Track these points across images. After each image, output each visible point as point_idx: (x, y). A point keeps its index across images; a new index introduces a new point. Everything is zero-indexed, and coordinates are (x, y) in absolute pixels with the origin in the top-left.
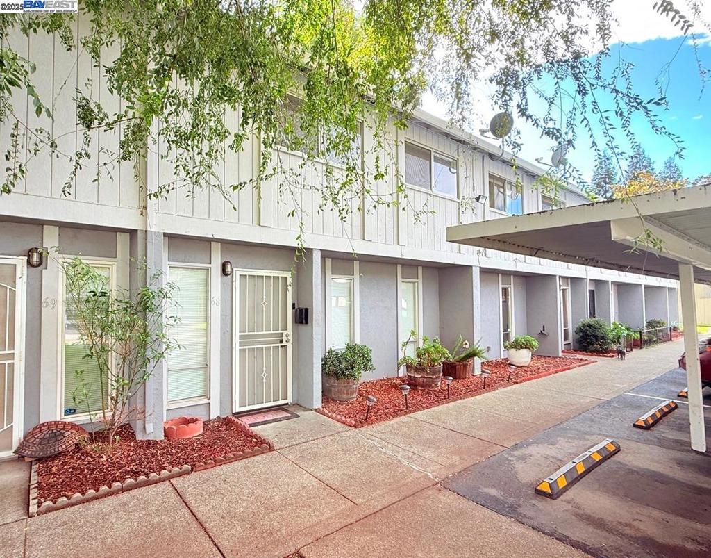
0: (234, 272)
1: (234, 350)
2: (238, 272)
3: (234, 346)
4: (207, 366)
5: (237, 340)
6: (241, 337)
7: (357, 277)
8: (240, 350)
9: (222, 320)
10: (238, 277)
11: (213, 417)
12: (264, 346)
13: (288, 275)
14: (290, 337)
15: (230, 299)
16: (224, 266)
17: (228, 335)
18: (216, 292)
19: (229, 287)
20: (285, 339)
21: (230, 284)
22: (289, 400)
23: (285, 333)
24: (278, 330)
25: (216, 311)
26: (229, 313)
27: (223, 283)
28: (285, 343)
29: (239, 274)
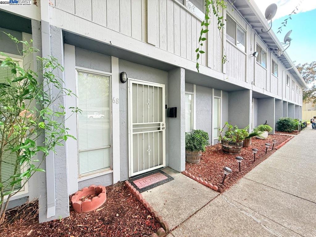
0: (129, 80)
1: (129, 135)
3: (129, 132)
4: (110, 147)
5: (131, 128)
6: (134, 126)
7: (195, 93)
9: (121, 114)
10: (131, 85)
11: (115, 182)
12: (149, 132)
13: (163, 86)
14: (165, 126)
15: (125, 99)
16: (121, 75)
17: (125, 124)
19: (125, 92)
20: (161, 127)
21: (126, 89)
23: (161, 123)
24: (157, 122)
25: (116, 108)
26: (125, 110)
27: (121, 89)
29: (132, 82)
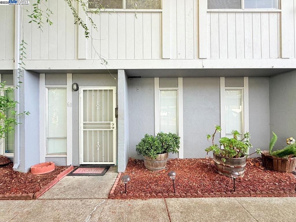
0: (80, 89)
1: (80, 131)
4: (67, 138)
6: (84, 124)
8: (83, 131)
10: (82, 91)
13: (114, 89)
15: (78, 103)
17: (77, 122)
18: (70, 100)
21: (78, 95)
22: (115, 163)
24: (108, 121)
25: (70, 110)
26: (78, 111)
28: (111, 129)
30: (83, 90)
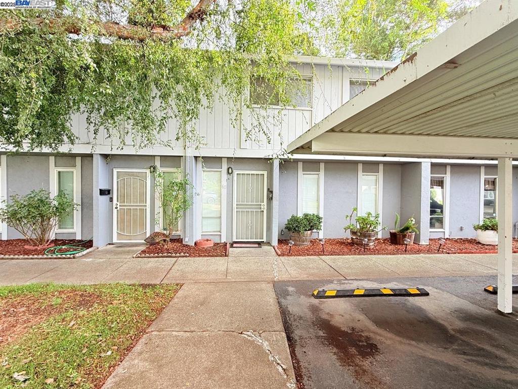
0: (233, 172)
1: (233, 211)
2: (236, 172)
3: (233, 209)
4: (220, 217)
5: (235, 206)
6: (237, 205)
7: (322, 173)
8: (237, 211)
9: (227, 196)
11: (223, 241)
12: (250, 210)
13: (265, 173)
14: (266, 207)
15: (232, 186)
16: (228, 170)
17: (230, 203)
18: (224, 183)
19: (231, 180)
20: (262, 207)
21: (232, 178)
22: (264, 240)
23: (262, 204)
24: (258, 202)
25: (224, 192)
26: (231, 193)
27: (228, 178)
28: (262, 210)
29: (236, 173)
30: (237, 174)
